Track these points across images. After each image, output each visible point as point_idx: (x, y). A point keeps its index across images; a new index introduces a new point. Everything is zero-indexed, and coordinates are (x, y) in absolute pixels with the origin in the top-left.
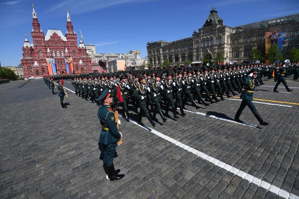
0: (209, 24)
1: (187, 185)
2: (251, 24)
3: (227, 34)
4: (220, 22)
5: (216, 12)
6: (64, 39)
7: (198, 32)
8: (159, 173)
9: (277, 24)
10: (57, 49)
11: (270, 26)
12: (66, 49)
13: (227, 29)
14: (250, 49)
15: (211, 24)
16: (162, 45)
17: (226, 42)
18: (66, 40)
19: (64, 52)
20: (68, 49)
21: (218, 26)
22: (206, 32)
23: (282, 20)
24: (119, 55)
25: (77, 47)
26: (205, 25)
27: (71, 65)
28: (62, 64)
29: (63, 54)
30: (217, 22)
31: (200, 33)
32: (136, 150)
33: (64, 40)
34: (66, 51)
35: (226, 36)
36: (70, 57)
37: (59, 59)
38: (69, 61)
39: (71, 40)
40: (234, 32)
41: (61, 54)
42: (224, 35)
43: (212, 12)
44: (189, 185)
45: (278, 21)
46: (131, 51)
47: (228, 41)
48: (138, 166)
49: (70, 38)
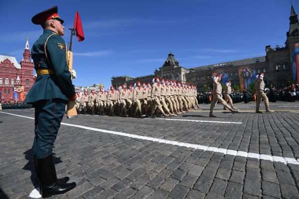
0: (167, 64)
1: (199, 183)
2: (201, 67)
3: (183, 73)
4: (177, 63)
5: (173, 56)
6: (18, 66)
7: (159, 70)
8: (142, 175)
9: (220, 67)
10: (7, 76)
11: (215, 68)
12: (18, 77)
13: (182, 69)
14: (203, 86)
15: (170, 65)
16: (127, 80)
17: (182, 80)
18: (20, 68)
19: (15, 81)
20: (21, 77)
21: (175, 66)
22: (165, 71)
23: (224, 64)
24: (81, 87)
25: (33, 76)
26: (164, 66)
27: (22, 94)
28: (9, 93)
29: (13, 82)
30: (174, 64)
31: (160, 71)
32: (97, 153)
33: (17, 68)
34: (18, 79)
35: (182, 75)
36: (21, 86)
37: (7, 87)
38: (19, 90)
39: (25, 68)
40: (188, 72)
41: (10, 82)
42: (180, 73)
43: (170, 55)
44: (203, 183)
45: (221, 65)
46: (95, 85)
47: (184, 79)
48: (103, 171)
49: (25, 66)
